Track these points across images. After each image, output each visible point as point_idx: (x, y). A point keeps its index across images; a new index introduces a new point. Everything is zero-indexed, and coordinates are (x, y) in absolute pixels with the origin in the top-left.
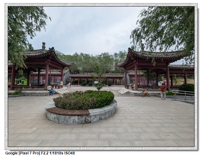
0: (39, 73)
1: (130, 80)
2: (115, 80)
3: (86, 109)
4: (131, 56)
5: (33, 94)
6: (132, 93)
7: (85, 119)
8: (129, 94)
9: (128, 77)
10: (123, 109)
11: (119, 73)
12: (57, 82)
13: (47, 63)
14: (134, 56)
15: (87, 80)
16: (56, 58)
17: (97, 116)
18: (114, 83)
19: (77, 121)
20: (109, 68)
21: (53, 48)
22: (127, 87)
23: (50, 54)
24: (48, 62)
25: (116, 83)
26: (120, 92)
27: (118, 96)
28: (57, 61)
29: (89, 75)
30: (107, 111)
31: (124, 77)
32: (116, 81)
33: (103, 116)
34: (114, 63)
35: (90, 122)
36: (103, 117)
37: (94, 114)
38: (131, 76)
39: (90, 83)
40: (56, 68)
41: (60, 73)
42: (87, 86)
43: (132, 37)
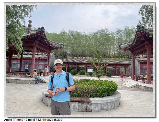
0: (22, 57)
1: (140, 68)
2: (117, 69)
3: (86, 97)
4: (141, 36)
5: (18, 81)
6: (142, 87)
7: (86, 107)
8: (139, 88)
9: (137, 65)
10: (129, 103)
11: (124, 58)
12: (39, 68)
13: (34, 45)
14: (145, 36)
15: (77, 67)
16: (45, 39)
17: (98, 104)
18: (115, 73)
19: (78, 108)
20: (109, 50)
21: (43, 28)
22: (136, 78)
23: (39, 34)
24: (35, 43)
25: (119, 72)
26: (125, 85)
27: (122, 90)
28: (45, 43)
29: (80, 60)
30: (109, 101)
31: (131, 65)
32: (119, 70)
33: (105, 106)
34: (116, 43)
35: (91, 111)
36: (105, 108)
37: (96, 102)
38: (142, 63)
39: (82, 70)
40: (43, 51)
41: (46, 57)
42: (78, 75)
43: (140, 13)
